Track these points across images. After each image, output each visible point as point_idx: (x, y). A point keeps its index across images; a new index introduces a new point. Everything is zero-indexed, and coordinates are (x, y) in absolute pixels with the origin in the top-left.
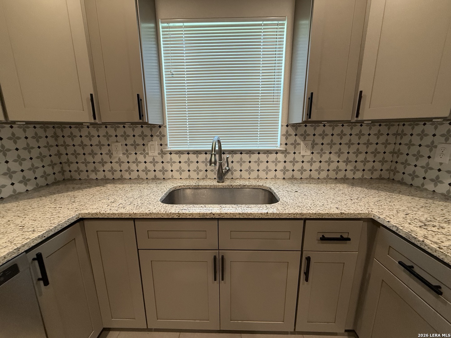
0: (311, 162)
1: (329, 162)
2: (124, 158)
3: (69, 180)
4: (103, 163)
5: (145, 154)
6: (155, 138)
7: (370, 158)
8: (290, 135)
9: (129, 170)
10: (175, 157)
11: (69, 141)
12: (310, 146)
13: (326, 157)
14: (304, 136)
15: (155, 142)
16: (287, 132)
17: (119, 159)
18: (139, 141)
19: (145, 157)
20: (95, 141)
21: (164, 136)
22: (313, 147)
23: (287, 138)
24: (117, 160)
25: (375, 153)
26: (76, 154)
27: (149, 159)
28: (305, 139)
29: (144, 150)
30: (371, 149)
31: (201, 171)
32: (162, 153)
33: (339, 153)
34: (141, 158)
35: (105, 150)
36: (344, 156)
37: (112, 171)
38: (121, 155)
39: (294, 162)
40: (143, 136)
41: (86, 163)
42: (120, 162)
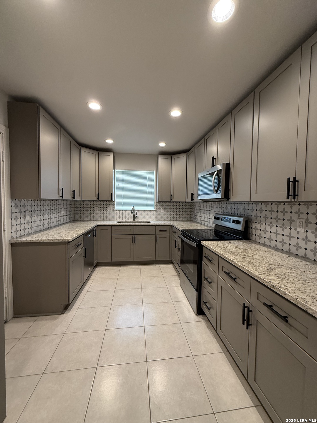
0: (165, 214)
1: (171, 214)
3: (76, 220)
4: (90, 214)
5: (107, 211)
6: (111, 205)
7: (184, 213)
9: (100, 217)
10: (118, 212)
11: (79, 206)
13: (169, 213)
15: (111, 207)
16: (156, 204)
17: (97, 213)
18: (105, 206)
20: (89, 206)
21: (114, 205)
22: (165, 209)
23: (156, 206)
25: (185, 211)
26: (80, 211)
27: (108, 213)
28: (162, 207)
29: (107, 209)
31: (127, 217)
32: (113, 211)
33: (174, 211)
34: (105, 212)
35: (92, 209)
36: (175, 213)
37: (94, 217)
38: (98, 211)
39: (159, 214)
40: (107, 205)
41: (84, 214)
42: (97, 214)
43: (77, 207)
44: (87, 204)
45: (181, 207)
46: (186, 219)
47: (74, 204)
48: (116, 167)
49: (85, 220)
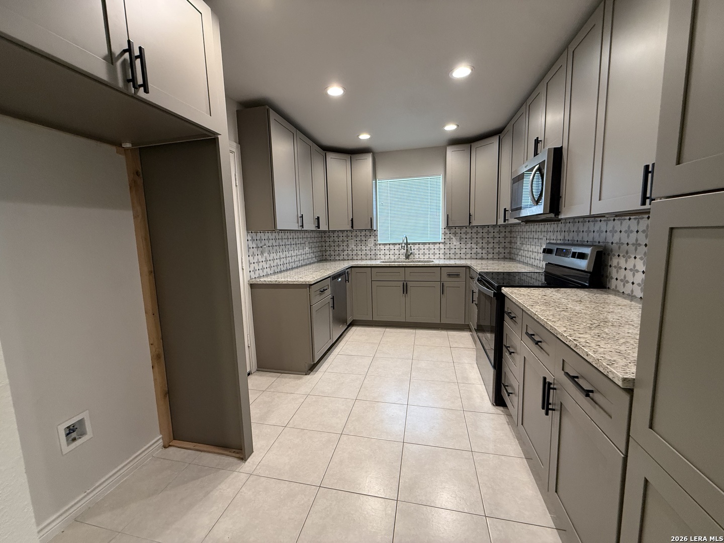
0: (460, 249)
1: (471, 248)
2: (355, 248)
3: (325, 260)
4: (343, 251)
5: (366, 245)
6: (372, 236)
7: (496, 246)
8: (447, 234)
9: (357, 255)
10: (382, 247)
11: (327, 239)
12: (459, 240)
13: (469, 246)
14: (455, 234)
15: (372, 239)
16: (445, 232)
18: (363, 239)
19: (366, 247)
20: (341, 239)
21: (377, 235)
22: (461, 240)
23: (445, 235)
24: (351, 249)
25: (499, 243)
26: (330, 246)
27: (368, 248)
28: (455, 236)
29: (366, 243)
30: (496, 240)
31: (396, 254)
32: (376, 245)
33: (477, 243)
34: (364, 248)
35: (345, 244)
36: (480, 245)
37: (348, 255)
38: (353, 246)
39: (450, 249)
40: (366, 236)
41: (335, 251)
42: (352, 250)
43: (325, 242)
44: (338, 237)
45: (491, 235)
46: (502, 256)
47: (322, 237)
48: (379, 176)
49: (336, 260)
